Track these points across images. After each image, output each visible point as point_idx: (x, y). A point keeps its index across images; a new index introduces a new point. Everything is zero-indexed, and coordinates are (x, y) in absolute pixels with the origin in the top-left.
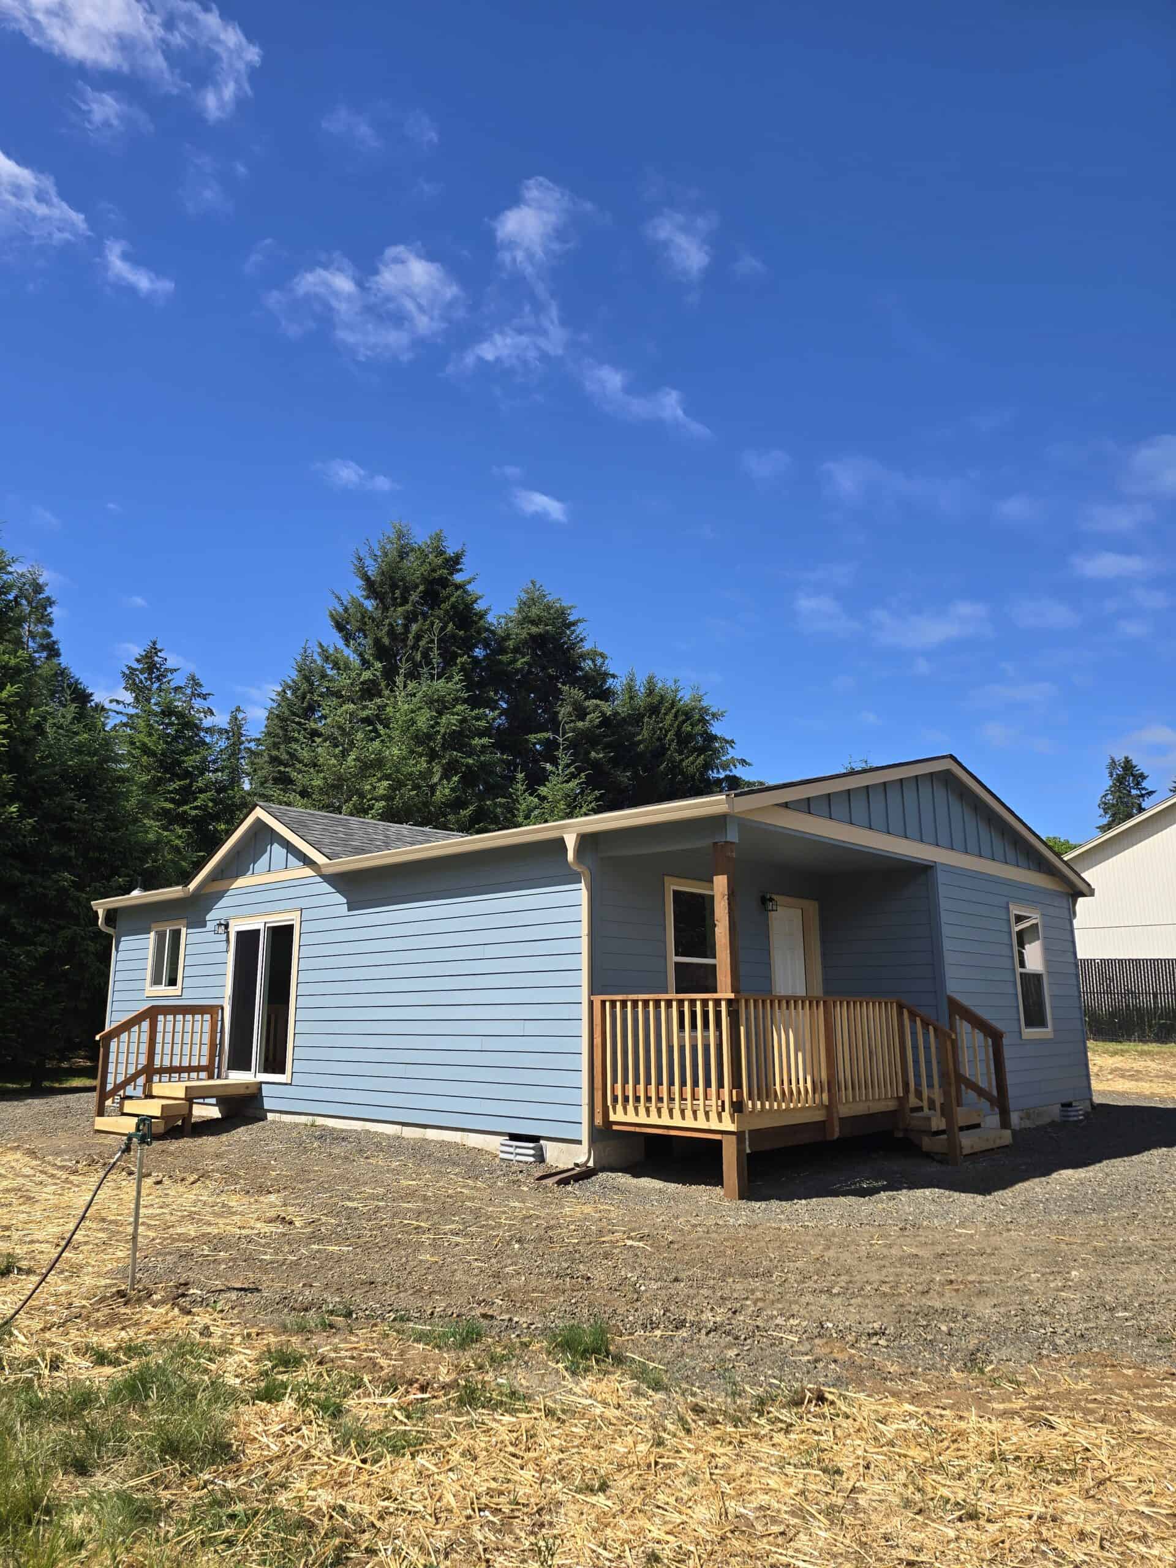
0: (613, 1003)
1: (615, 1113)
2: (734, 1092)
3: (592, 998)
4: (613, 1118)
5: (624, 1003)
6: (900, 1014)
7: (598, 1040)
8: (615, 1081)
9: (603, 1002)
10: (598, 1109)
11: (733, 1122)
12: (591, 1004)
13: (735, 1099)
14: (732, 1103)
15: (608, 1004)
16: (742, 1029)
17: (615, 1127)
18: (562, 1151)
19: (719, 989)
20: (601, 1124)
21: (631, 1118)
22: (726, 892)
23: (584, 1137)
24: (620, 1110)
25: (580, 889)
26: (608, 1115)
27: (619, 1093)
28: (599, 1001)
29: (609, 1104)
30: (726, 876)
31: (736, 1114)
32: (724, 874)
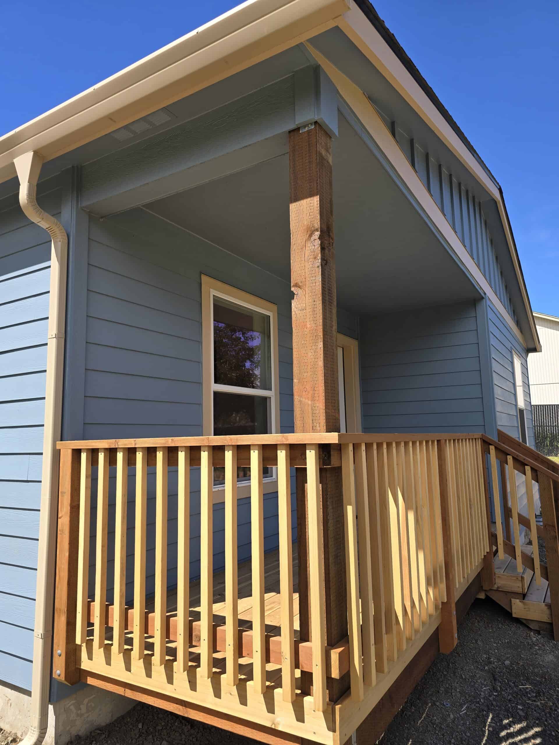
0: (94, 453)
1: (90, 658)
2: (335, 654)
3: (60, 445)
4: (86, 664)
5: (111, 453)
6: (486, 452)
7: (64, 521)
8: (91, 596)
9: (77, 453)
10: (60, 650)
11: (332, 728)
12: (56, 455)
13: (335, 674)
14: (329, 680)
15: (84, 456)
16: (350, 511)
17: (91, 681)
18: (9, 702)
19: (298, 423)
20: (62, 678)
22: (317, 224)
23: (36, 688)
24: (98, 653)
25: (49, 267)
26: (78, 660)
27: (96, 620)
28: (70, 452)
29: (78, 641)
30: (315, 201)
31: (338, 707)
32: (311, 195)
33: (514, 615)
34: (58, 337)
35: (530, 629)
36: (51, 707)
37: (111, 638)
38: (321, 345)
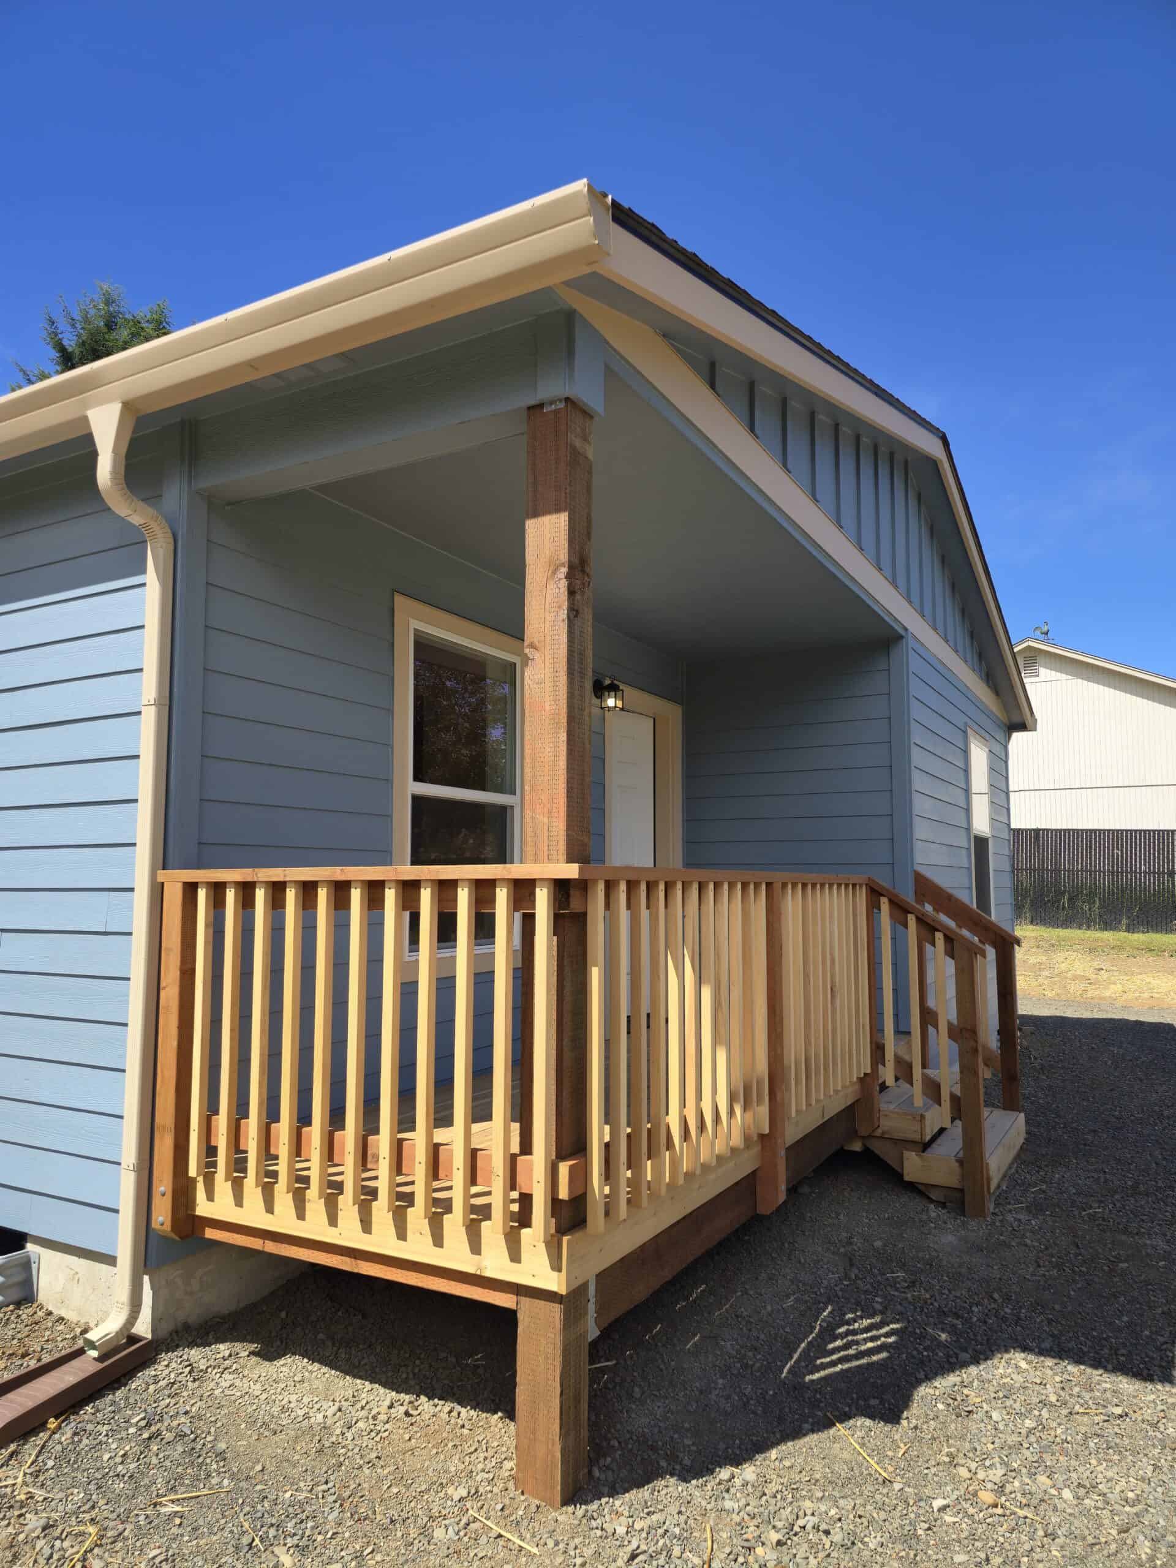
0: (218, 890)
1: (210, 1197)
2: (564, 1168)
3: (162, 876)
4: (203, 1208)
5: (247, 890)
6: (873, 906)
7: (170, 994)
8: (211, 1107)
9: (191, 888)
10: (163, 1185)
11: (556, 1267)
12: (157, 892)
13: (563, 1194)
14: (555, 1204)
15: (202, 894)
17: (210, 1234)
18: (75, 1278)
20: (168, 1227)
21: (252, 1214)
22: (564, 556)
23: (124, 1248)
24: (223, 1187)
25: (144, 585)
26: (191, 1202)
27: (221, 1142)
28: (179, 888)
29: (192, 1172)
30: (562, 519)
31: (565, 1239)
32: (557, 510)
33: (906, 1178)
34: (158, 703)
35: (931, 1201)
36: (146, 1278)
37: (244, 1170)
38: (563, 736)
